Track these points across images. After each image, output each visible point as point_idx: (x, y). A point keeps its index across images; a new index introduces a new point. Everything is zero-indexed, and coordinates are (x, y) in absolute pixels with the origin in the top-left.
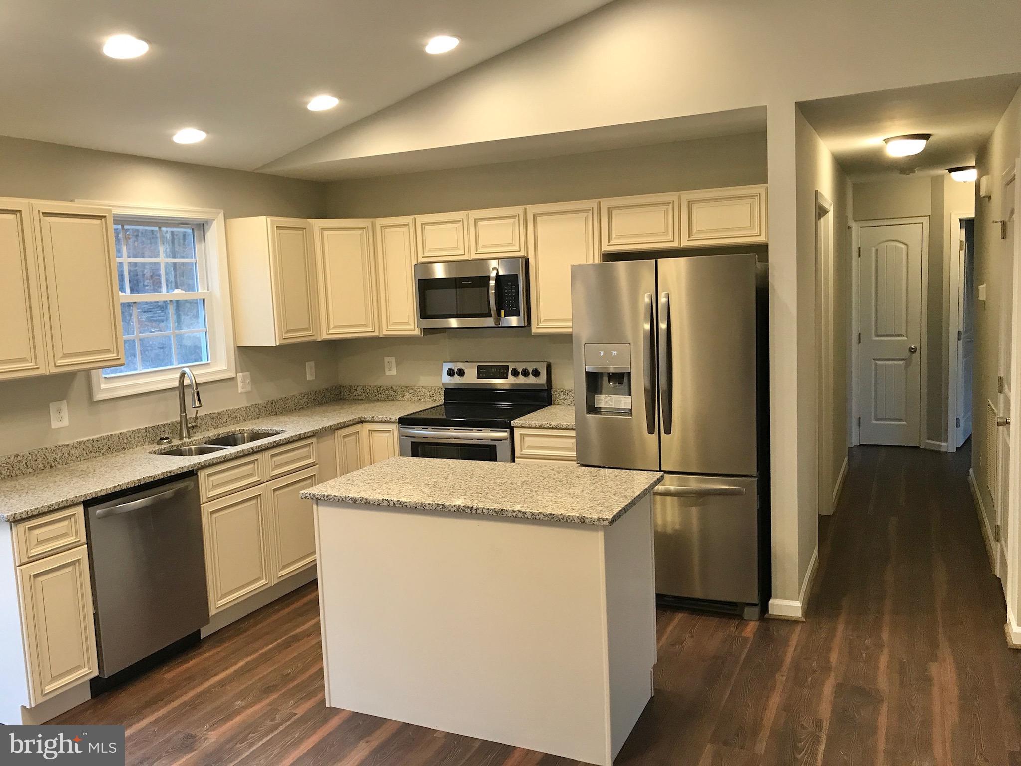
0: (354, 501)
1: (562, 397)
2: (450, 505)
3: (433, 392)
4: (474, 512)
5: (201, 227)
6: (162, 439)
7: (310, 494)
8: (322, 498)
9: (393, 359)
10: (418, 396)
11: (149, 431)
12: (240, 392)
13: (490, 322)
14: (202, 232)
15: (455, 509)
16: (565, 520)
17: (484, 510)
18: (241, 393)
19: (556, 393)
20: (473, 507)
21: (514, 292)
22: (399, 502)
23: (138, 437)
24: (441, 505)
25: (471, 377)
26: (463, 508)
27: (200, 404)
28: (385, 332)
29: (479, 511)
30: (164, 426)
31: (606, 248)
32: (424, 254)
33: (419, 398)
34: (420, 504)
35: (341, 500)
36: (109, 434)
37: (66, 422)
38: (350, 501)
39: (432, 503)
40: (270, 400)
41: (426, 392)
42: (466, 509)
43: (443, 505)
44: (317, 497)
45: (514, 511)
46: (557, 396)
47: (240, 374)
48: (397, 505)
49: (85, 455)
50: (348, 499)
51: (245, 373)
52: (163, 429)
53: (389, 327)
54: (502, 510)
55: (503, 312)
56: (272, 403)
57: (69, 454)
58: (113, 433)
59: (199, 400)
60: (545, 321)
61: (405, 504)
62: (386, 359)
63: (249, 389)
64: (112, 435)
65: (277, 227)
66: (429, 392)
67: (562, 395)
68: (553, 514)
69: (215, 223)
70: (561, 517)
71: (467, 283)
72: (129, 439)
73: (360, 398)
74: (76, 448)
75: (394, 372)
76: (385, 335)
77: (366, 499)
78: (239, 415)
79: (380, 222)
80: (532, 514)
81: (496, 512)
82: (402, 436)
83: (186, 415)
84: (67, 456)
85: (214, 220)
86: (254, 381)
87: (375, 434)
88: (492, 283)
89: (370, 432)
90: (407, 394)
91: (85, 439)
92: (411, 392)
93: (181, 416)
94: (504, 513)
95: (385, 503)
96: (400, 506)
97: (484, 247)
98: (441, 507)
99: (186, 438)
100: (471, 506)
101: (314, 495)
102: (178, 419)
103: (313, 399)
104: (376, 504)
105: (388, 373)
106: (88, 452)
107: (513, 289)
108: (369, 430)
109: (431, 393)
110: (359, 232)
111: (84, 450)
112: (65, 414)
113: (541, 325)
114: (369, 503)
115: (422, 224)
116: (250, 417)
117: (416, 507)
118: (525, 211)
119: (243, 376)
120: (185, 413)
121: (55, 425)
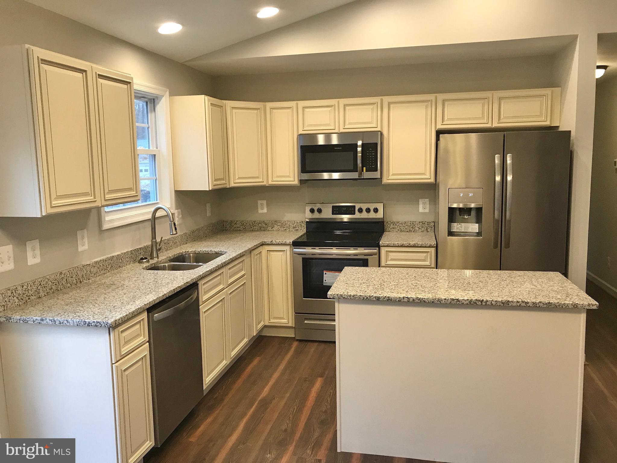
0: (378, 299)
1: (392, 226)
2: (464, 299)
3: (296, 224)
4: (484, 304)
5: (152, 101)
6: (142, 259)
7: (337, 295)
8: (349, 297)
9: (265, 202)
10: (284, 227)
11: (133, 253)
13: (355, 175)
14: (153, 104)
15: (467, 302)
16: (561, 307)
17: (493, 302)
19: (387, 224)
20: (483, 300)
21: (373, 155)
22: (418, 299)
23: (127, 258)
24: (455, 299)
25: (327, 214)
26: (474, 301)
27: (176, 232)
28: (270, 183)
29: (488, 303)
30: (140, 249)
31: (440, 126)
32: (303, 129)
33: (285, 228)
34: (437, 299)
35: (366, 298)
37: (86, 247)
38: (374, 299)
39: (447, 298)
40: (192, 230)
41: (290, 224)
42: (477, 302)
43: (457, 299)
44: (344, 297)
45: (518, 302)
46: (388, 226)
48: (416, 301)
49: (99, 272)
50: (372, 297)
51: (178, 210)
52: (141, 251)
53: (274, 179)
54: (508, 301)
55: (365, 168)
56: (193, 232)
57: (90, 271)
59: (176, 229)
60: (393, 175)
61: (423, 300)
62: (260, 202)
64: (113, 256)
65: (211, 104)
66: (293, 224)
67: (392, 225)
68: (551, 303)
69: (164, 99)
70: (557, 305)
71: (338, 148)
72: (122, 259)
73: (238, 229)
74: (94, 267)
75: (265, 211)
76: (270, 185)
77: (388, 297)
79: (269, 105)
80: (534, 303)
81: (503, 303)
82: (295, 254)
83: (156, 241)
84: (89, 273)
85: (163, 96)
86: (182, 216)
87: (272, 253)
88: (359, 149)
89: (268, 251)
90: (276, 226)
91: (99, 260)
92: (279, 224)
93: (152, 241)
94: (509, 304)
95: (406, 300)
96: (419, 301)
97: (350, 124)
98: (456, 301)
99: (156, 258)
100: (482, 300)
101: (341, 295)
102: (150, 243)
104: (397, 300)
105: (260, 211)
106: (100, 270)
107: (373, 153)
108: (267, 250)
109: (294, 225)
110: (256, 111)
111: (98, 268)
112: (86, 240)
113: (390, 177)
114: (391, 300)
115: (303, 107)
117: (433, 302)
118: (382, 100)
119: (178, 212)
120: (155, 239)
121: (80, 249)
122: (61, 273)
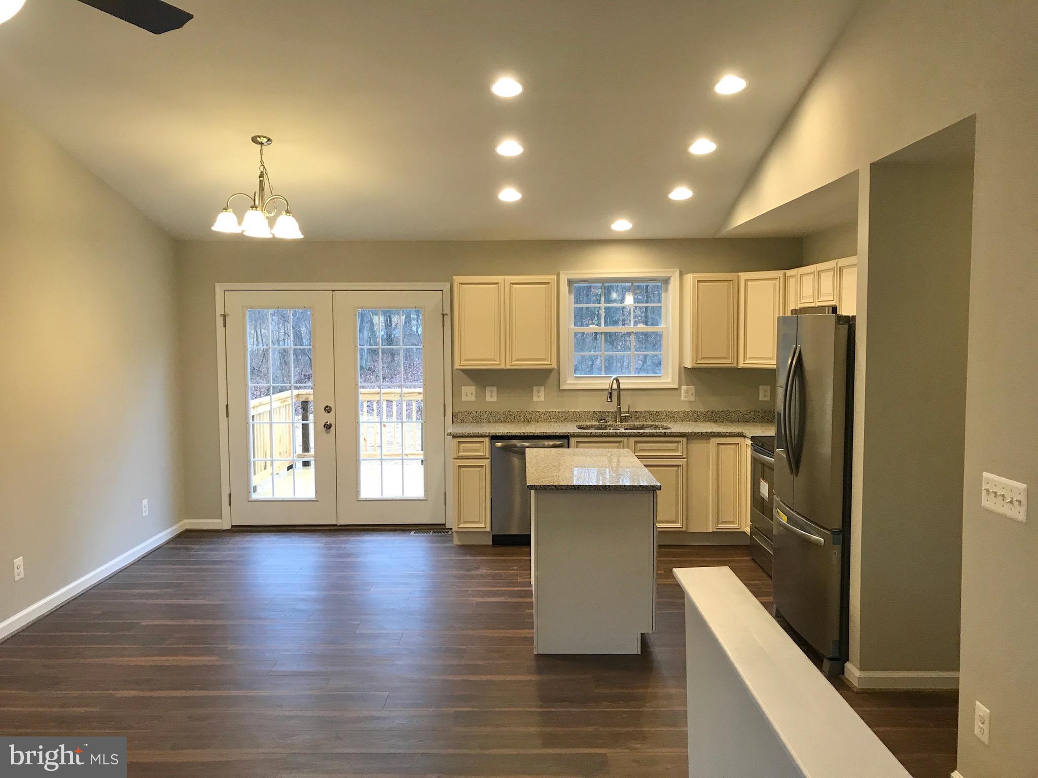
5: (666, 281)
6: (601, 420)
11: (596, 414)
12: (682, 399)
14: (666, 285)
18: (683, 401)
23: (587, 416)
30: (608, 412)
32: (800, 301)
36: (567, 410)
40: (711, 410)
47: (684, 388)
49: (550, 419)
52: (607, 414)
56: (712, 413)
58: (570, 410)
63: (692, 398)
65: (698, 281)
69: (672, 278)
72: (581, 416)
74: (545, 413)
78: (676, 416)
79: (788, 273)
84: (538, 417)
86: (697, 393)
91: (550, 410)
93: (617, 407)
103: (761, 416)
110: (774, 282)
112: (542, 394)
116: (688, 419)
119: (687, 388)
121: (535, 399)
122: (510, 411)
